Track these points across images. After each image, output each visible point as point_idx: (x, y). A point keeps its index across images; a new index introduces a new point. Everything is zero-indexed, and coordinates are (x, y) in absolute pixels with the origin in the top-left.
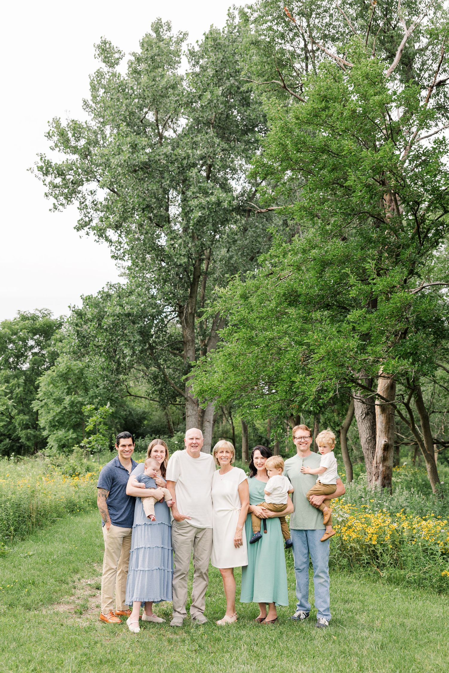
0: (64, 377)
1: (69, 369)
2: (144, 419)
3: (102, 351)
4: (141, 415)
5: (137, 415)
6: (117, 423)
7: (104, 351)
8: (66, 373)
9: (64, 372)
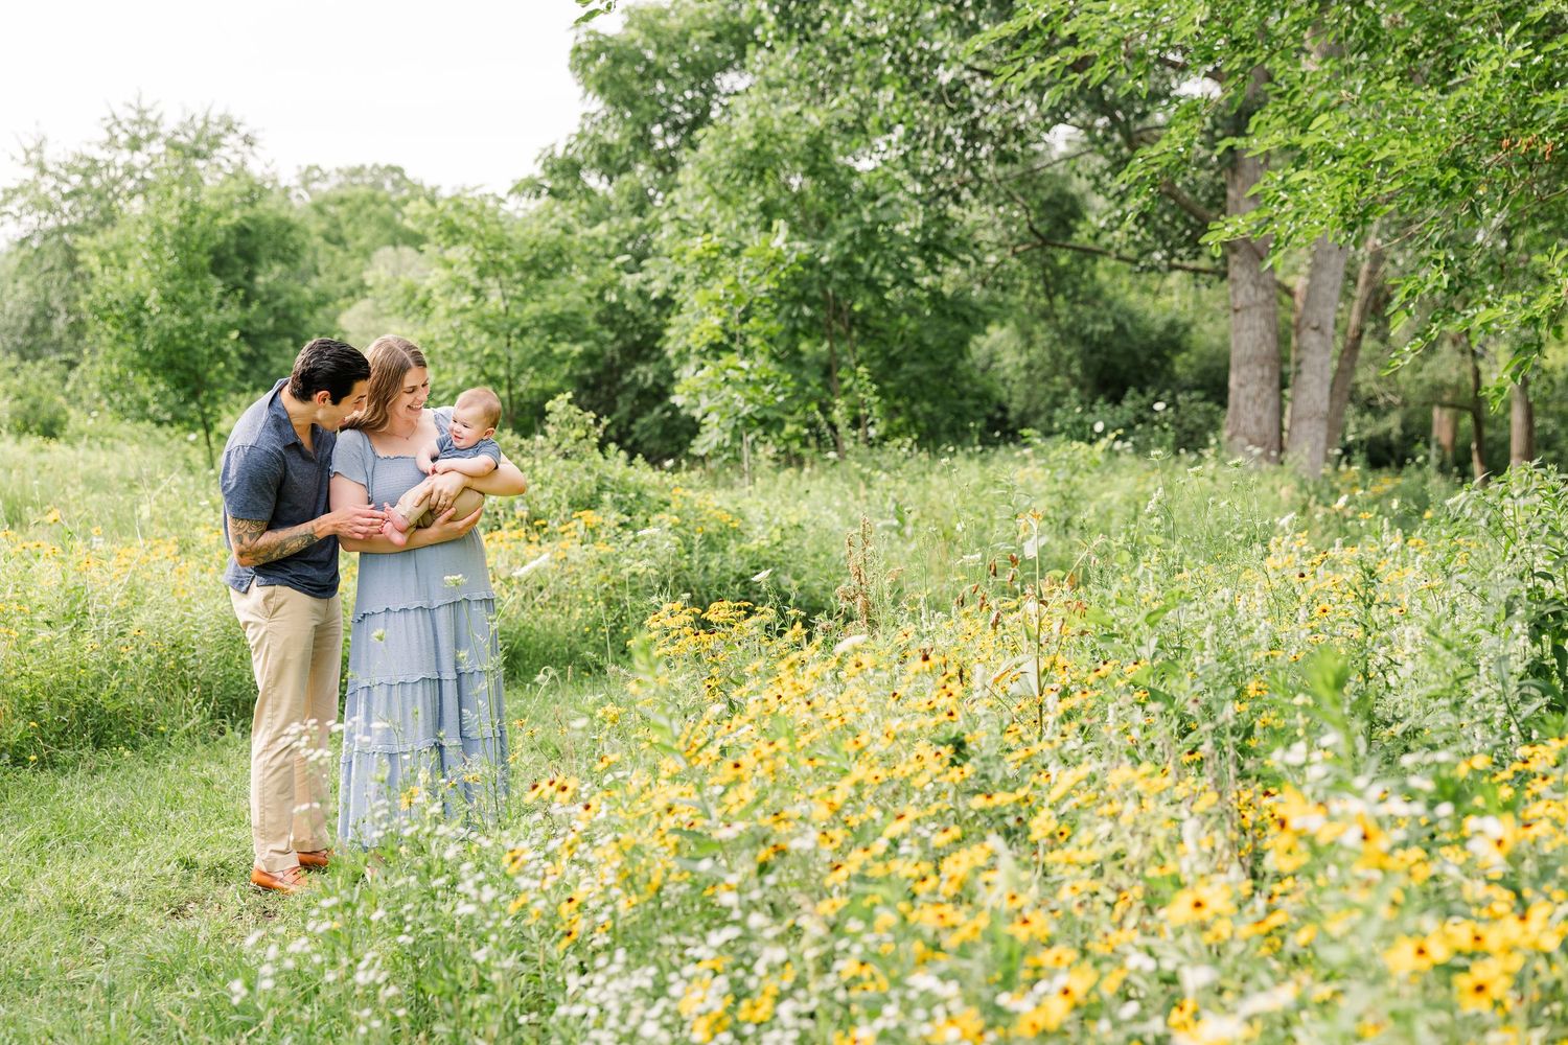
0: (757, 164)
1: (762, 134)
2: (1177, 347)
3: (885, 60)
4: (1160, 336)
5: (1147, 333)
6: (1071, 360)
7: (891, 61)
8: (756, 152)
9: (751, 145)
